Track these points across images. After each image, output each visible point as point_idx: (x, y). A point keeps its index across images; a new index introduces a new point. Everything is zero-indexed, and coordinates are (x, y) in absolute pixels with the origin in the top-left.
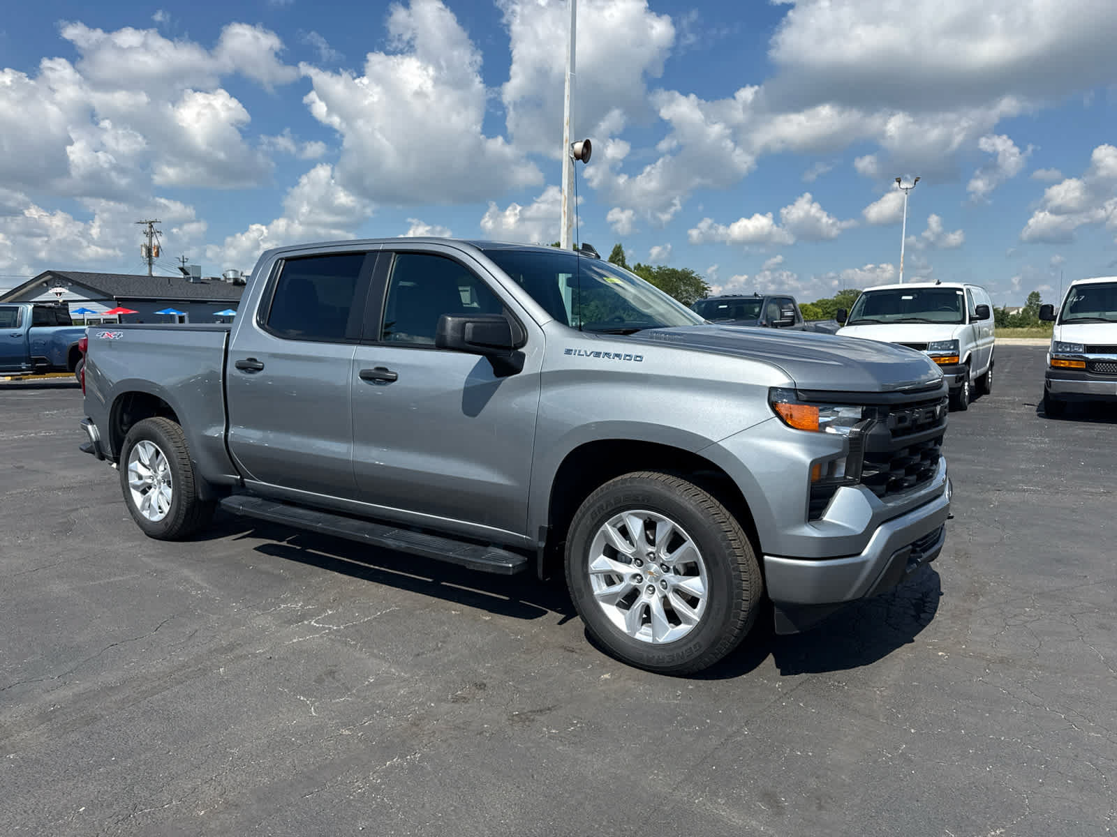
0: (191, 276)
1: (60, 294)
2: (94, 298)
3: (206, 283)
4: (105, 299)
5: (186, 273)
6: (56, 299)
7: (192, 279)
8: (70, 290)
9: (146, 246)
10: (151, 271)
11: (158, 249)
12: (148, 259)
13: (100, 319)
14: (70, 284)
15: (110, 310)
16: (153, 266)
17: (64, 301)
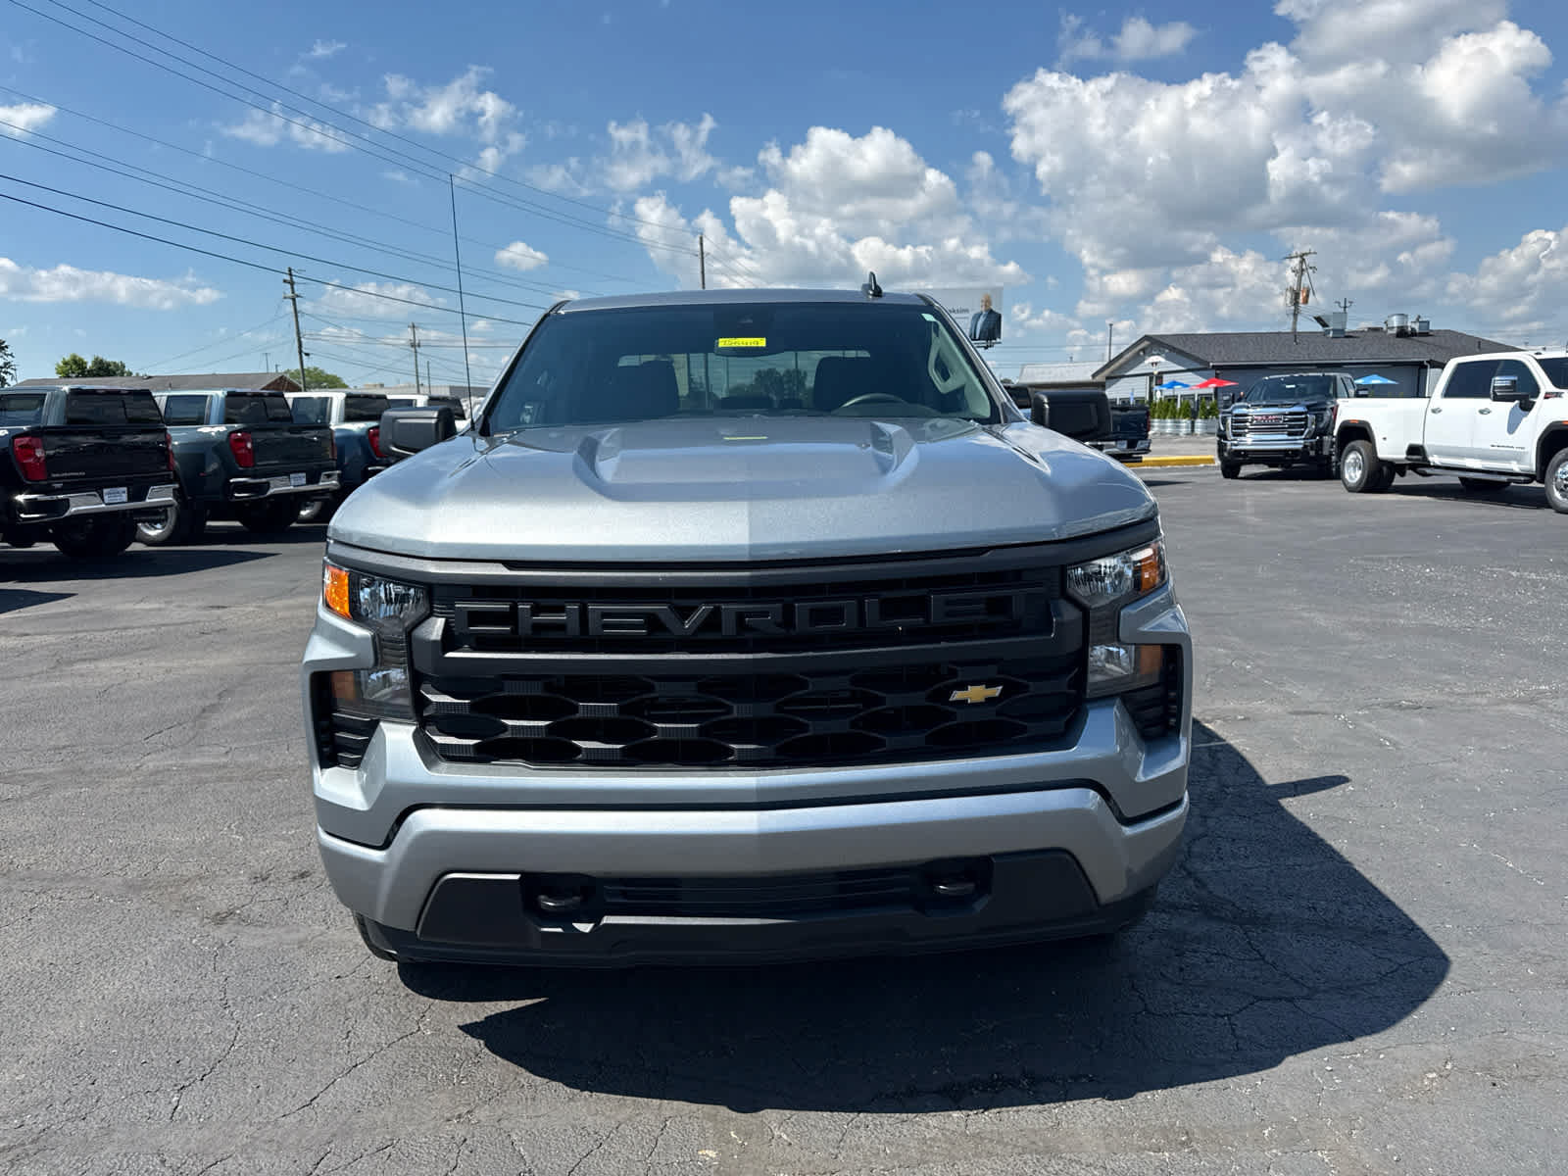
0: (1331, 328)
1: (1156, 363)
2: (1191, 367)
3: (1351, 337)
4: (1200, 367)
5: (1324, 325)
6: (1151, 371)
7: (1331, 333)
8: (1167, 358)
9: (1292, 289)
10: (1295, 323)
11: (1308, 292)
12: (1293, 308)
13: (1193, 395)
14: (1167, 351)
15: (1204, 381)
16: (1299, 317)
17: (1159, 373)
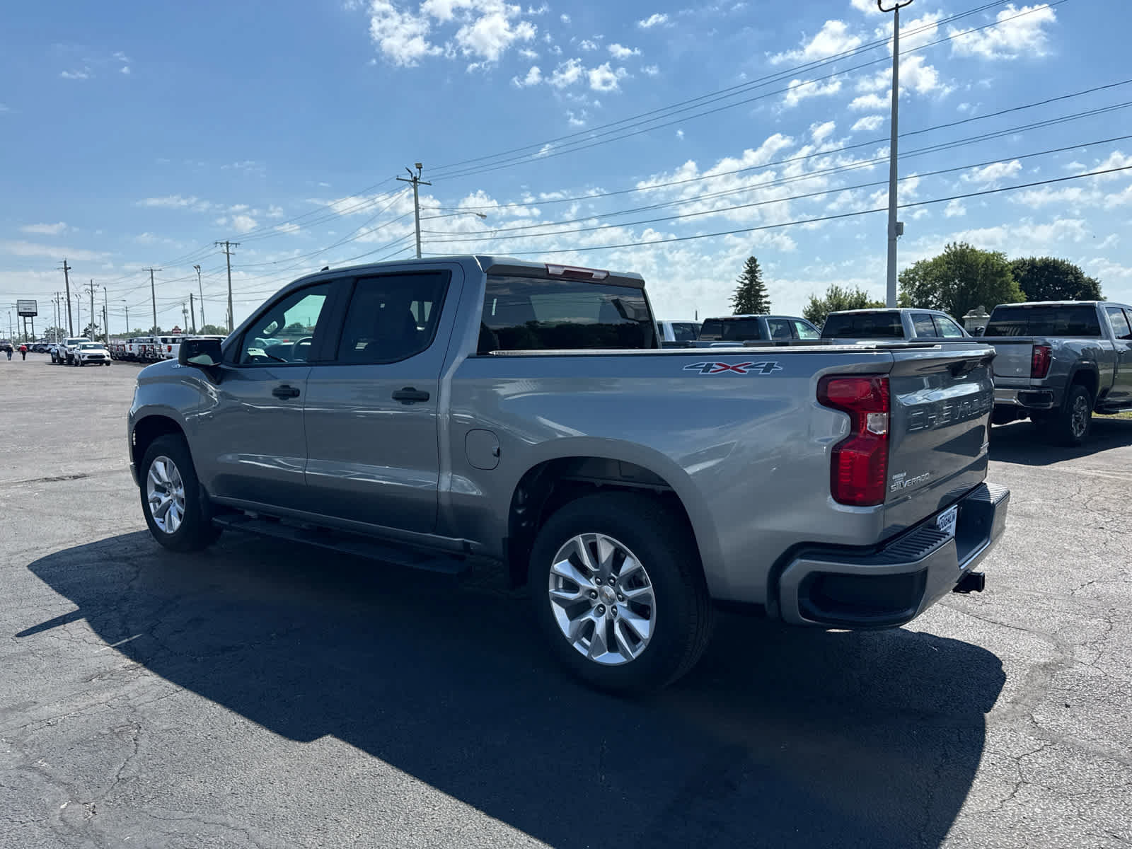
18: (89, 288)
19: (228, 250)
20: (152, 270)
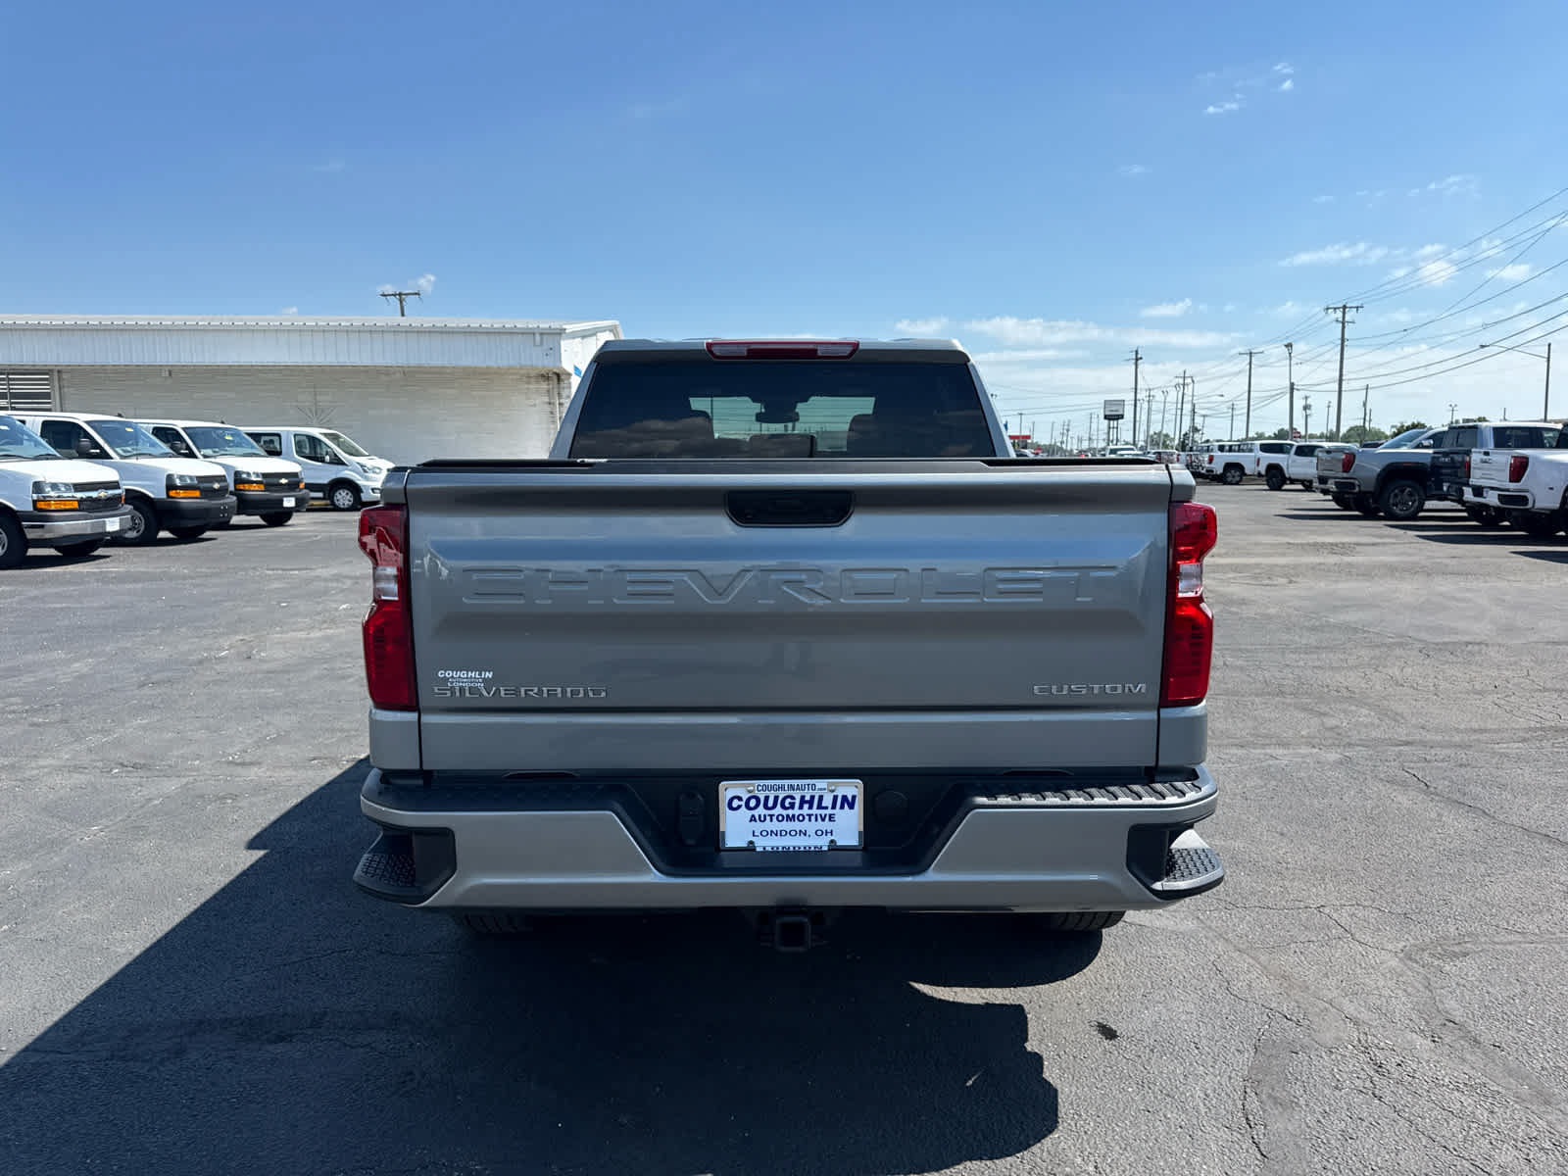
18: (1181, 381)
19: (1344, 318)
20: (1251, 353)
